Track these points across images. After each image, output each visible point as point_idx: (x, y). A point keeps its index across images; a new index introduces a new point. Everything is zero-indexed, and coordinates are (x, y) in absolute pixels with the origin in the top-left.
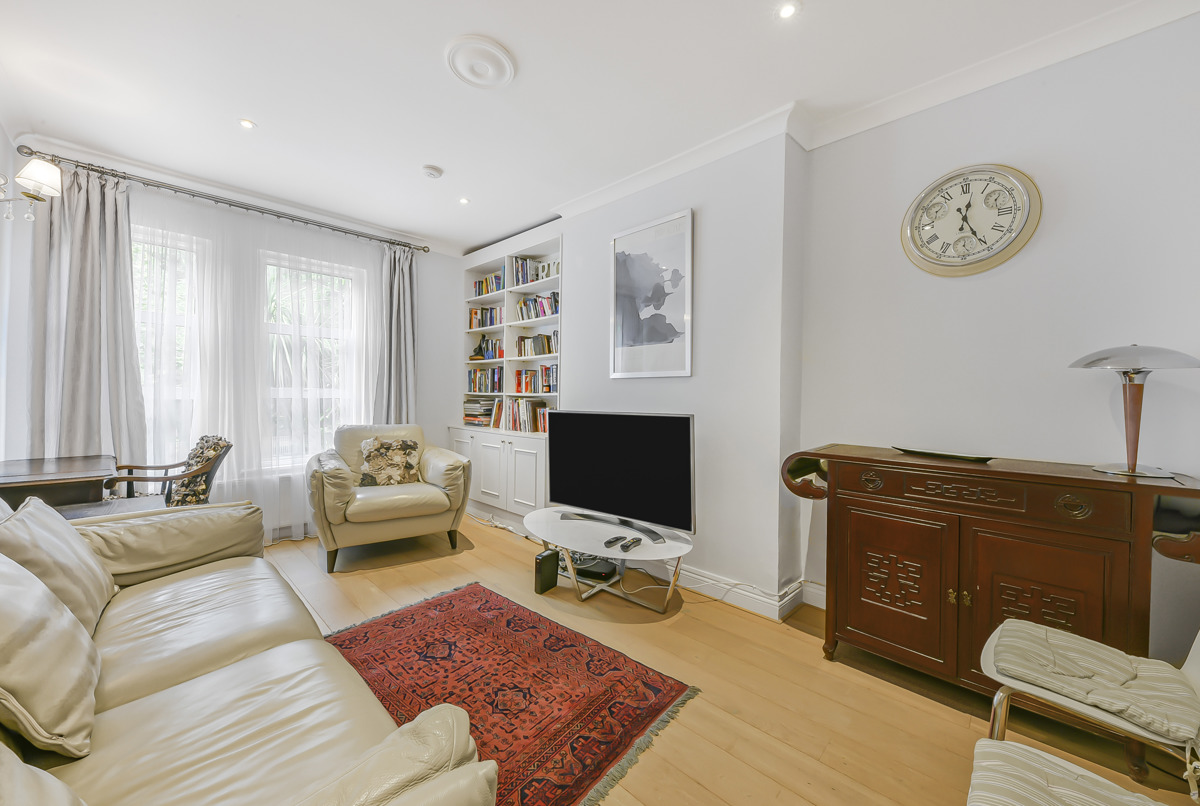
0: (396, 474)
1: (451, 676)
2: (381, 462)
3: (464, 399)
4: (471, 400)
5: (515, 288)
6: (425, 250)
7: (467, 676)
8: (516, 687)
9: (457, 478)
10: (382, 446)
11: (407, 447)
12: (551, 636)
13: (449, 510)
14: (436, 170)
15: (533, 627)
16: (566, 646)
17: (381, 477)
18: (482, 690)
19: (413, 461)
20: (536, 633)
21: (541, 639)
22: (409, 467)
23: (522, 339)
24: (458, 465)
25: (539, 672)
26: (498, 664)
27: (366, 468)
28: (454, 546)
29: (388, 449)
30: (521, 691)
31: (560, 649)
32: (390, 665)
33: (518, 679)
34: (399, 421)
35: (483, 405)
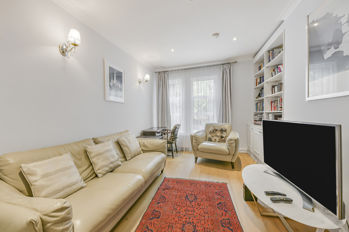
0: (218, 139)
1: (186, 207)
2: (213, 134)
3: (254, 114)
4: (256, 115)
5: (269, 64)
6: (236, 62)
7: (188, 211)
8: (195, 226)
9: (232, 143)
10: (215, 130)
11: (222, 131)
12: (228, 219)
13: (229, 154)
14: (217, 34)
15: (226, 211)
16: (229, 228)
17: (213, 139)
18: (186, 218)
19: (224, 135)
20: (224, 214)
21: (223, 217)
22: (222, 137)
23: (273, 87)
24: (232, 139)
25: (207, 228)
26: (200, 215)
27: (210, 136)
28: (233, 168)
29: (216, 131)
30: (195, 229)
31: (225, 227)
32: (179, 194)
33: (199, 225)
34: (226, 122)
35: (259, 117)
